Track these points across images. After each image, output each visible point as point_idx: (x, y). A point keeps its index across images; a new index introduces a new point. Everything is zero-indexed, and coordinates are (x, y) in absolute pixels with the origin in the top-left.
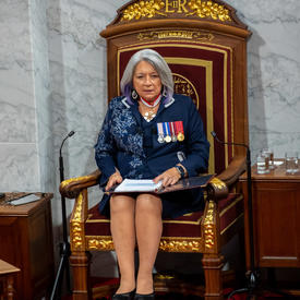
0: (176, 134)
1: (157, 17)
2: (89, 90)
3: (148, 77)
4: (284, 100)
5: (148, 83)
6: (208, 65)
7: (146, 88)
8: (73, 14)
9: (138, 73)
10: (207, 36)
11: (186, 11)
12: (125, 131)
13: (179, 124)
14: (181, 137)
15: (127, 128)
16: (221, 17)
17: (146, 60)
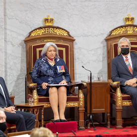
2: (15, 61)
3: (53, 51)
6: (64, 49)
8: (11, 35)
11: (53, 32)
14: (64, 71)
16: (65, 35)
17: (52, 45)
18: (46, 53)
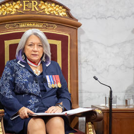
0: (57, 83)
1: (17, 13)
3: (36, 45)
4: (95, 70)
5: (36, 49)
7: (33, 53)
9: (30, 42)
10: (52, 26)
11: (37, 10)
12: (26, 80)
13: (57, 76)
14: (59, 85)
15: (27, 78)
16: (61, 14)
18: (24, 49)
